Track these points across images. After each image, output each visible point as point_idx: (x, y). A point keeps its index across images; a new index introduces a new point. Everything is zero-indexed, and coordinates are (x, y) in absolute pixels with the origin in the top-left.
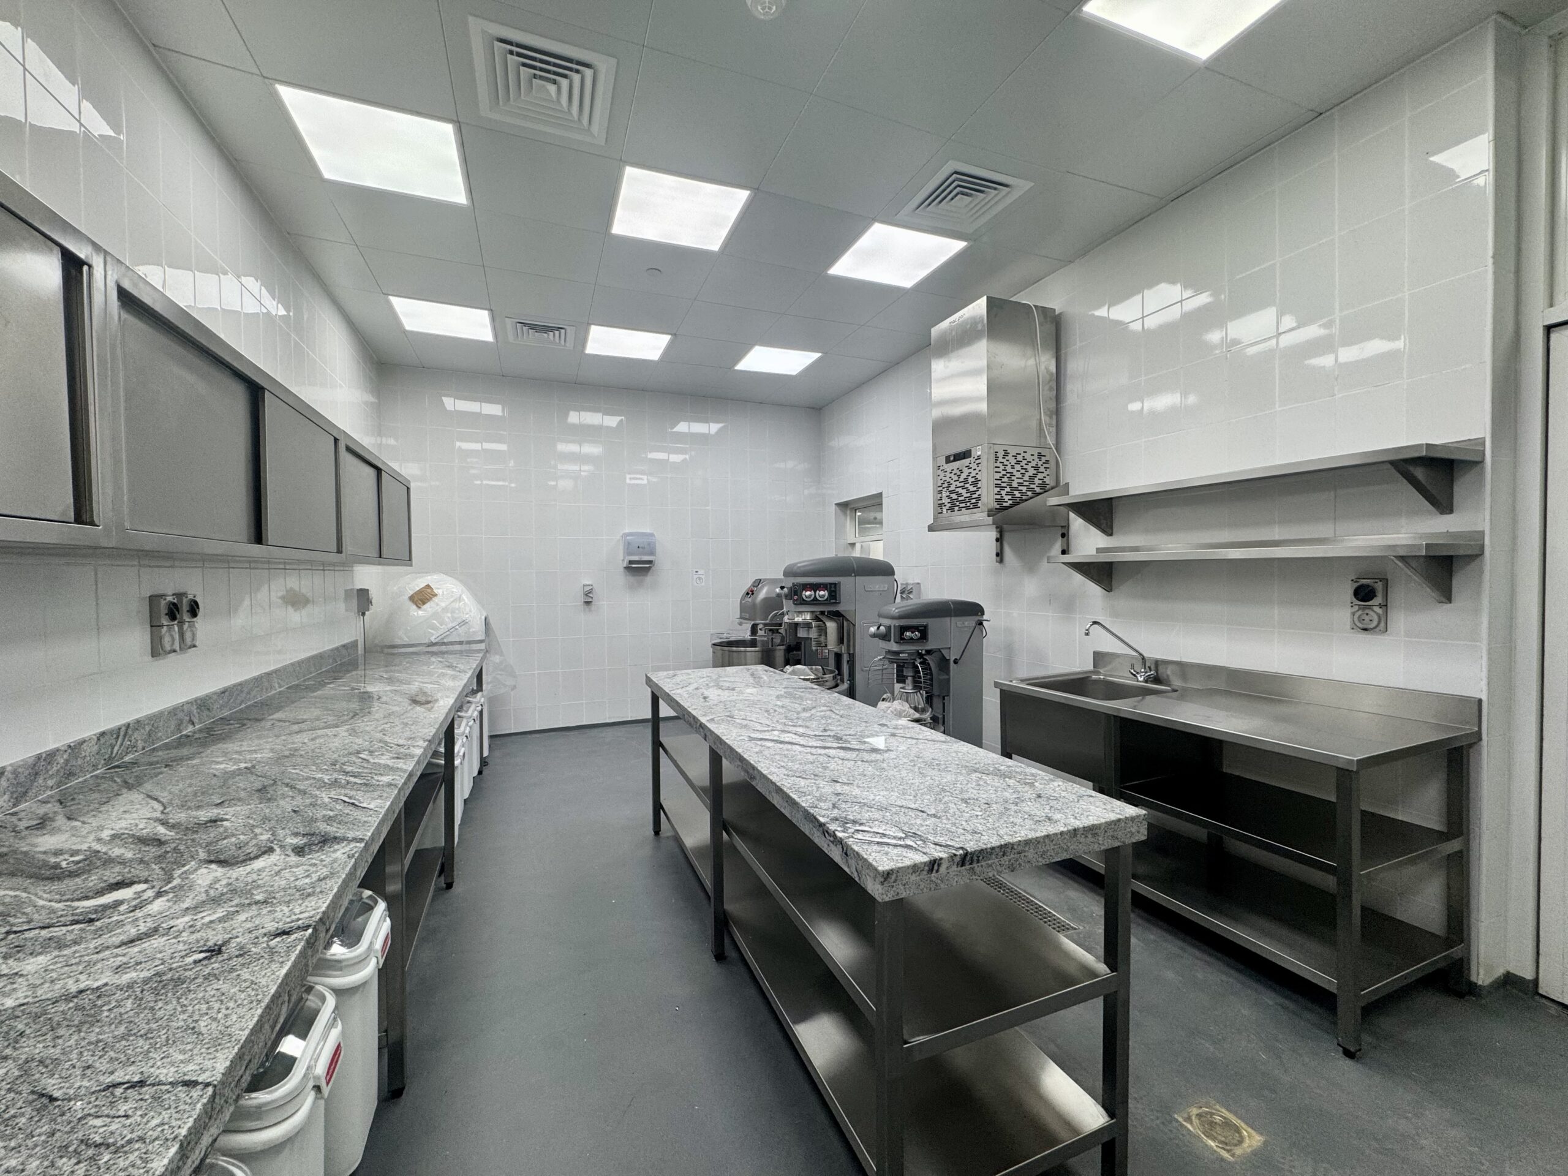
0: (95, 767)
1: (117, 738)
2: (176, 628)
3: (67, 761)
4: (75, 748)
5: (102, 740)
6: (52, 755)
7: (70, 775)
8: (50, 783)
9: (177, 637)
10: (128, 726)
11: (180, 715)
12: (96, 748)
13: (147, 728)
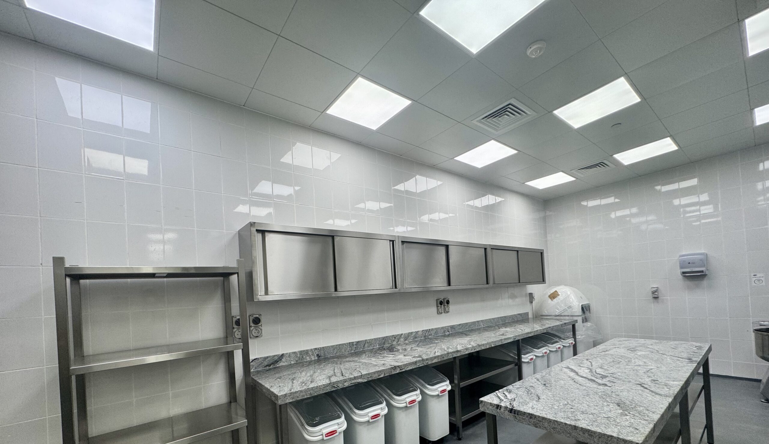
0: (422, 337)
1: (427, 332)
2: (443, 307)
3: (415, 335)
4: (417, 332)
5: (423, 332)
6: (412, 333)
7: (416, 338)
8: (412, 338)
9: (443, 310)
10: (430, 329)
11: (445, 329)
12: (421, 333)
13: (435, 331)
